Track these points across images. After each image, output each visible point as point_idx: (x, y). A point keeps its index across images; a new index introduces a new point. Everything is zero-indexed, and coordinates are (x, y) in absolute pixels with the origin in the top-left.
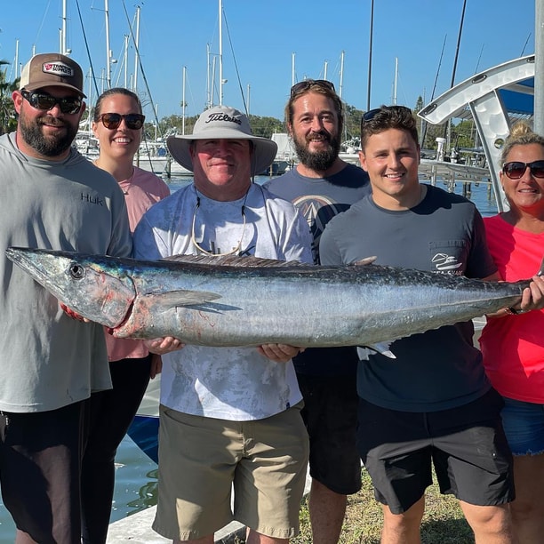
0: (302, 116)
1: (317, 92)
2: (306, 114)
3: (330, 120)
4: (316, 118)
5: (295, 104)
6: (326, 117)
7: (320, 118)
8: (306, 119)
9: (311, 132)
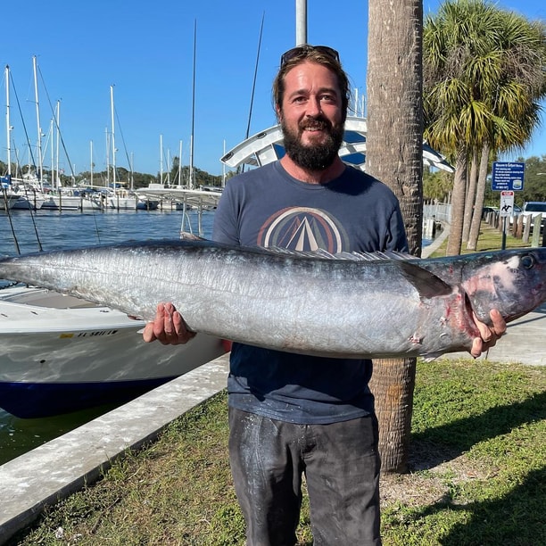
0: (294, 94)
1: (316, 61)
2: (301, 92)
3: (332, 101)
4: (312, 98)
5: (286, 78)
6: (327, 97)
7: (318, 98)
8: (300, 99)
9: (305, 117)
